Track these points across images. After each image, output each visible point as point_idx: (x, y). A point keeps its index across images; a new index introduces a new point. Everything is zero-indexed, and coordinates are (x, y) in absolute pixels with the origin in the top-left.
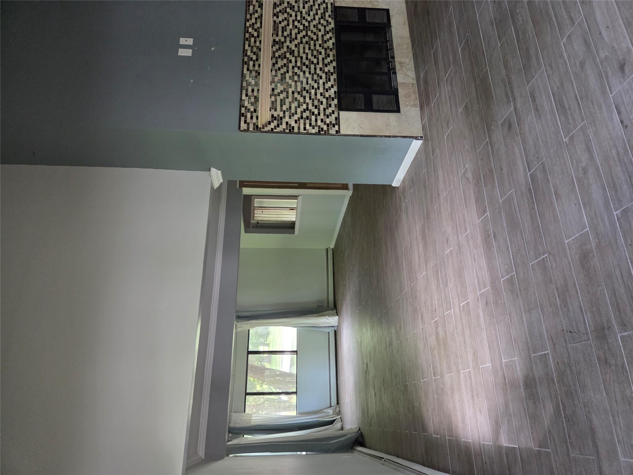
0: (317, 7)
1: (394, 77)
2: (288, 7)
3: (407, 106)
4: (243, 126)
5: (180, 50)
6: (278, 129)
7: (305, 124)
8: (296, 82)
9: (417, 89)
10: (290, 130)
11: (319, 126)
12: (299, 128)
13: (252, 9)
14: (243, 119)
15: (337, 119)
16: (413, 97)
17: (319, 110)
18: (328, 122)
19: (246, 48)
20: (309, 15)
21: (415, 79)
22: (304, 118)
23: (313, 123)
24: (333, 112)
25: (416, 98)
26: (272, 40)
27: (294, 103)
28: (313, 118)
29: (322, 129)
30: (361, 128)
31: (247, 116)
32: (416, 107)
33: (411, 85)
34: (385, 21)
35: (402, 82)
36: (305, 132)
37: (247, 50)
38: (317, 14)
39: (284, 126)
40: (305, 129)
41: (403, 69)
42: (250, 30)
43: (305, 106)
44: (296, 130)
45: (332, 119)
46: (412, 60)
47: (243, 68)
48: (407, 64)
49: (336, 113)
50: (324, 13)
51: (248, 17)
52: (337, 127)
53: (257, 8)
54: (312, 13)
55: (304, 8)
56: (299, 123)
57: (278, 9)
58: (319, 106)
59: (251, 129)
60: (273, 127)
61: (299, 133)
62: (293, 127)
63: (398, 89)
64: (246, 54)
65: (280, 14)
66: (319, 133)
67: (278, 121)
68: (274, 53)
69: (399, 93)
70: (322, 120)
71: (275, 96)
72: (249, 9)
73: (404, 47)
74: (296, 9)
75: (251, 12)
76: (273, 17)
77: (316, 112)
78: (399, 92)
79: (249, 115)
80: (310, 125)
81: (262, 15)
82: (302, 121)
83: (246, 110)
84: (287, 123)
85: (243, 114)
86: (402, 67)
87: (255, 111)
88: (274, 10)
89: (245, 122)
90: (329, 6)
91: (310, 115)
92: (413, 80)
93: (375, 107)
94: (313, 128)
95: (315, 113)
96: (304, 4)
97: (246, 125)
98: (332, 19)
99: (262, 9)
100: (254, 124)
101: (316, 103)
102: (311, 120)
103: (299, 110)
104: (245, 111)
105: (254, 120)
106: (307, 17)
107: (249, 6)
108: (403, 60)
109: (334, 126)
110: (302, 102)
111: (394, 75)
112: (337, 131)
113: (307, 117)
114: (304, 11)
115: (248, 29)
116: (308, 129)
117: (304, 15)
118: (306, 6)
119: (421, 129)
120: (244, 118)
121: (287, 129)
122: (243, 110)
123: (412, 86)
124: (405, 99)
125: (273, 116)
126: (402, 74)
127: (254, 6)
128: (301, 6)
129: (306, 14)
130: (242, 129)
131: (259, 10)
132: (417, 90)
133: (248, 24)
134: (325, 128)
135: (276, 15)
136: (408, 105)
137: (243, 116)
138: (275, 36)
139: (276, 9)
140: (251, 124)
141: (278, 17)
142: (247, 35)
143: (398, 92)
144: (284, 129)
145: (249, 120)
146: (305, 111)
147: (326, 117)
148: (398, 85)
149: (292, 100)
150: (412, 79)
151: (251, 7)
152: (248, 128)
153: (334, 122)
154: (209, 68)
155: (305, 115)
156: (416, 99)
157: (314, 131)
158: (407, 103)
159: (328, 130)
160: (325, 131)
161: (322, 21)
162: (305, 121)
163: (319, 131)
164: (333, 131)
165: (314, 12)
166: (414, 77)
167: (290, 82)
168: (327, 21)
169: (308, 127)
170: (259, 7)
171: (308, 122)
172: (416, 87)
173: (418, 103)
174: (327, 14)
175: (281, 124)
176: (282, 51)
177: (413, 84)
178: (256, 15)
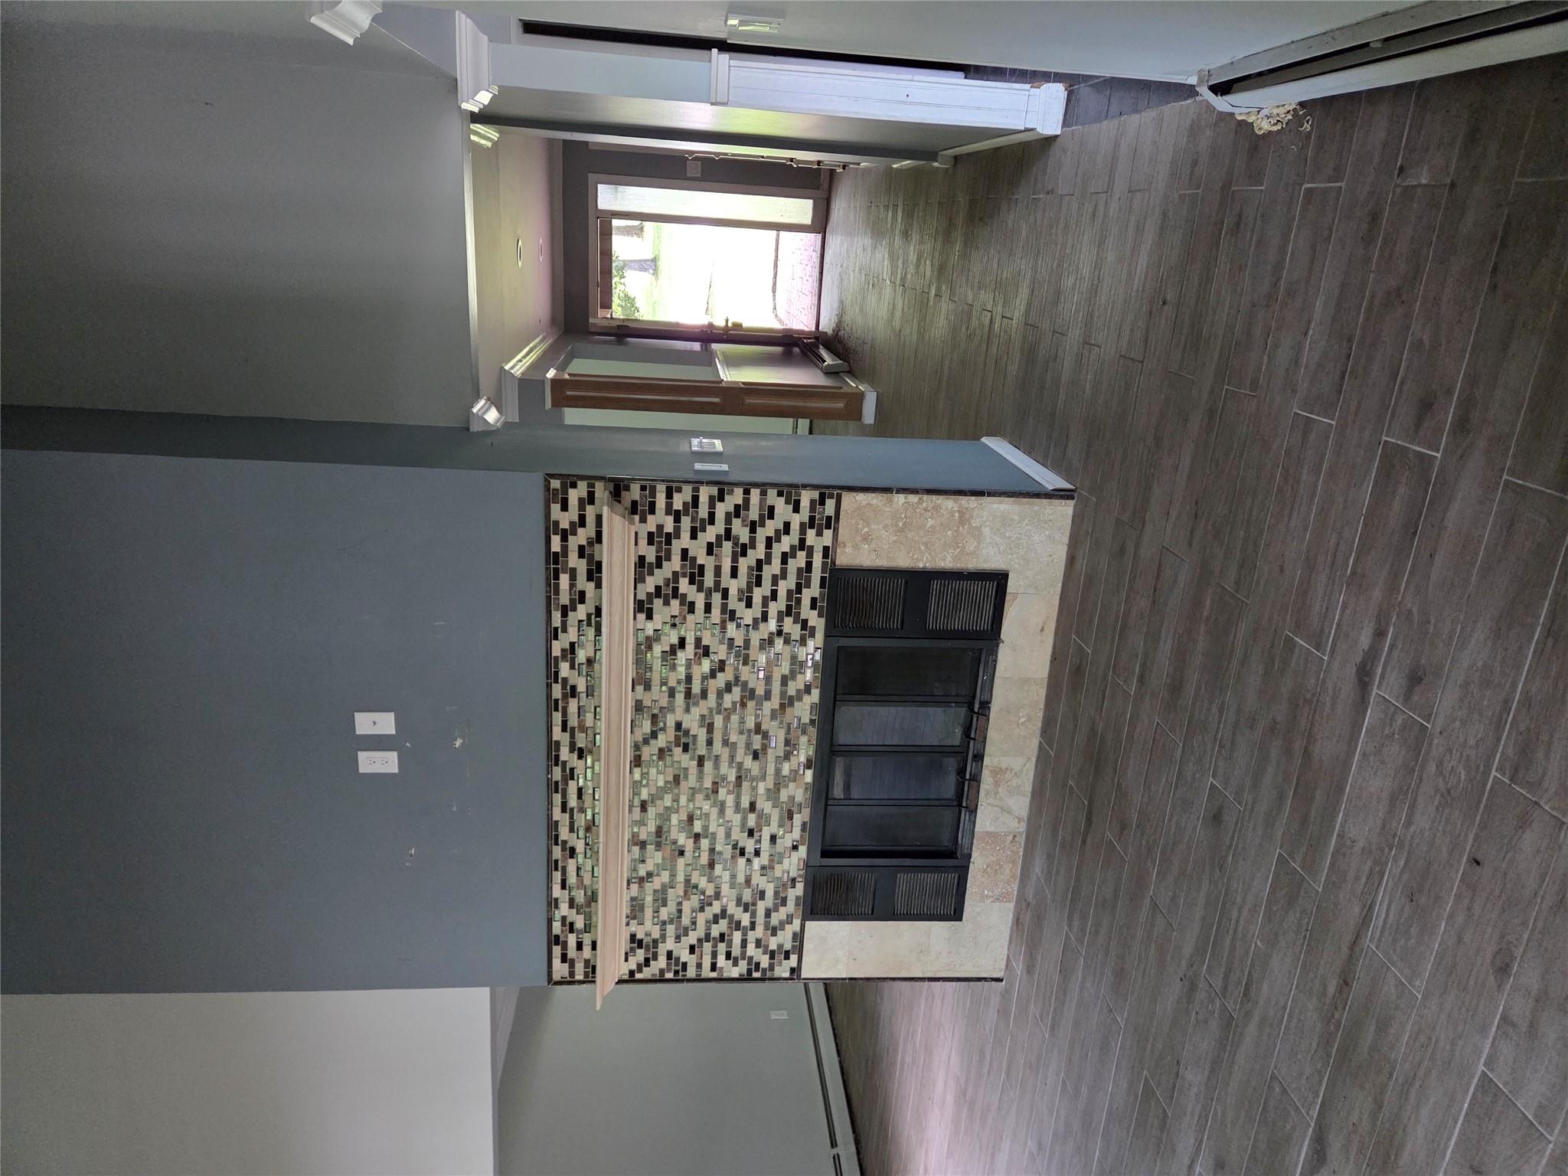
0: (775, 567)
1: (966, 822)
2: (684, 575)
3: (983, 898)
4: (560, 969)
5: (362, 756)
6: (647, 973)
7: (714, 955)
8: (697, 837)
9: (1022, 850)
10: (676, 972)
11: (751, 958)
12: (699, 966)
13: (568, 588)
14: (557, 950)
15: (799, 938)
16: (1007, 870)
17: (753, 915)
18: (773, 946)
19: (555, 738)
20: (749, 605)
21: (1024, 820)
22: (714, 938)
23: (736, 951)
24: (789, 920)
25: (1013, 876)
26: (631, 704)
27: (689, 900)
28: (737, 937)
29: (758, 964)
30: (855, 959)
31: (566, 942)
32: (1006, 902)
33: (1010, 838)
34: (985, 624)
35: (987, 832)
36: (714, 975)
37: (558, 743)
38: (774, 595)
39: (662, 962)
40: (714, 968)
41: (1000, 790)
42: (564, 669)
43: (716, 908)
44: (691, 973)
45: (785, 938)
46: (1034, 759)
47: (550, 803)
48: (1016, 773)
49: (797, 923)
50: (799, 588)
51: (557, 619)
52: (794, 958)
53: (582, 583)
54: (758, 594)
55: (734, 573)
56: (699, 953)
57: (650, 584)
58: (754, 904)
59: (579, 977)
60: (634, 967)
61: (699, 980)
62: (685, 965)
63: (970, 856)
64: (557, 757)
65: (658, 603)
66: (747, 978)
67: (647, 950)
68: (637, 747)
69: (971, 864)
70: (758, 943)
71: (639, 884)
72: (557, 592)
73: (1020, 718)
74: (709, 580)
75: (564, 599)
76: (635, 618)
77: (746, 920)
78: (972, 860)
79: (572, 940)
80: (728, 956)
81: (598, 611)
82: (707, 947)
83: (564, 928)
84: (669, 955)
85: (557, 940)
86: (997, 784)
87: (587, 928)
88: (638, 585)
89: (564, 958)
90: (817, 560)
91: (729, 930)
92: (1019, 822)
93: (900, 909)
94: (735, 964)
95: (743, 924)
96: (735, 560)
97: (567, 965)
98: (820, 615)
99: (599, 586)
100: (587, 962)
101: (747, 896)
102: (730, 944)
103: (701, 919)
104: (562, 931)
105: (587, 952)
106: (740, 607)
107: (557, 577)
108: (1005, 762)
109: (787, 957)
110: (711, 896)
111: (970, 815)
112: (793, 970)
113: (722, 935)
114: (734, 586)
115: (557, 666)
116: (722, 968)
117: (733, 603)
118: (744, 564)
119: (1003, 959)
120: (559, 947)
121: (669, 970)
122: (557, 927)
123: (1012, 842)
124: (984, 880)
125: (633, 937)
126: (993, 805)
127: (573, 573)
128: (727, 565)
129: (740, 600)
130: (556, 977)
131: (590, 587)
132: (1021, 854)
133: (557, 648)
134: (765, 962)
135: (643, 608)
136: (987, 896)
137: (557, 943)
138: (640, 688)
139: (644, 581)
140: (580, 964)
141: (650, 617)
142: (557, 691)
143: (969, 862)
144: (662, 972)
145: (572, 953)
146: (716, 919)
147: (769, 932)
148: (975, 842)
149: (685, 891)
150: (1016, 820)
151: (564, 580)
152: (572, 974)
153: (788, 946)
154: (455, 809)
155: (715, 932)
156: (1012, 880)
157: (735, 973)
158: (986, 892)
159: (772, 967)
160: (764, 970)
161: (788, 624)
162: (715, 946)
163: (749, 972)
164: (783, 970)
165: (766, 589)
166: (1024, 813)
167: (682, 840)
168: (804, 624)
169: (721, 961)
170: (590, 578)
171: (722, 948)
172: (1023, 845)
173: (1016, 889)
174: (806, 596)
175: (655, 958)
176: (662, 741)
177: (1015, 836)
178: (582, 612)
